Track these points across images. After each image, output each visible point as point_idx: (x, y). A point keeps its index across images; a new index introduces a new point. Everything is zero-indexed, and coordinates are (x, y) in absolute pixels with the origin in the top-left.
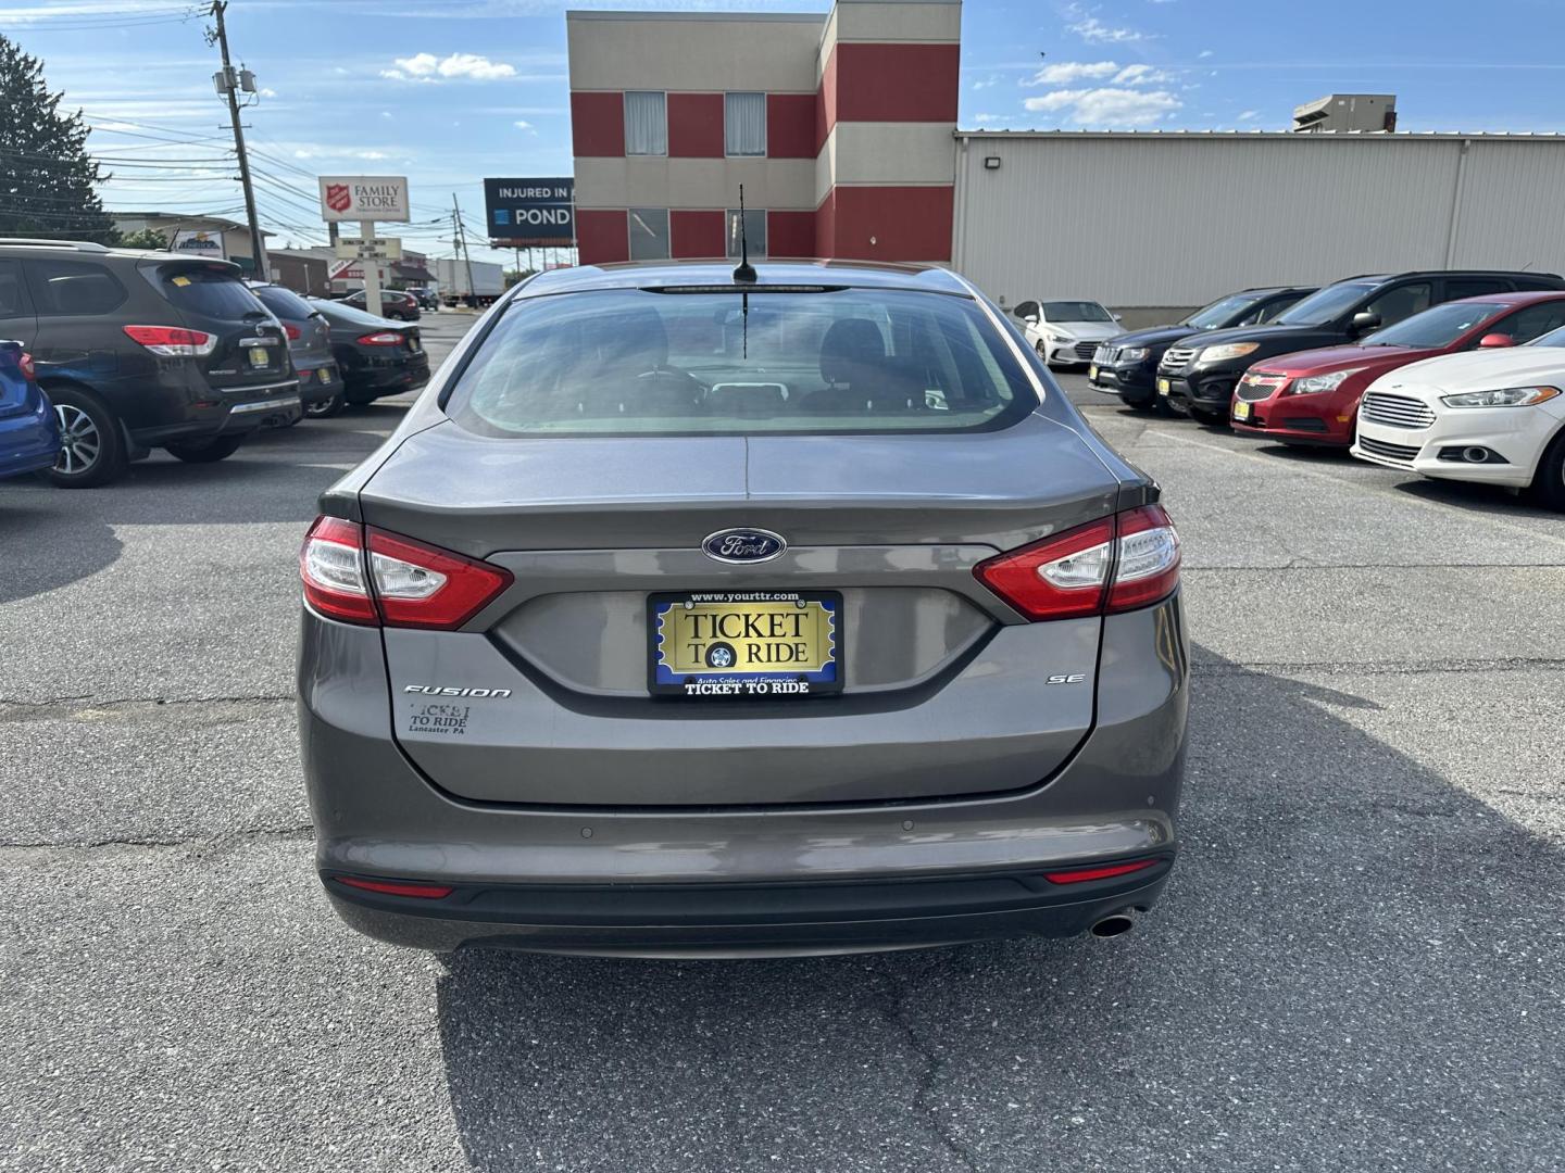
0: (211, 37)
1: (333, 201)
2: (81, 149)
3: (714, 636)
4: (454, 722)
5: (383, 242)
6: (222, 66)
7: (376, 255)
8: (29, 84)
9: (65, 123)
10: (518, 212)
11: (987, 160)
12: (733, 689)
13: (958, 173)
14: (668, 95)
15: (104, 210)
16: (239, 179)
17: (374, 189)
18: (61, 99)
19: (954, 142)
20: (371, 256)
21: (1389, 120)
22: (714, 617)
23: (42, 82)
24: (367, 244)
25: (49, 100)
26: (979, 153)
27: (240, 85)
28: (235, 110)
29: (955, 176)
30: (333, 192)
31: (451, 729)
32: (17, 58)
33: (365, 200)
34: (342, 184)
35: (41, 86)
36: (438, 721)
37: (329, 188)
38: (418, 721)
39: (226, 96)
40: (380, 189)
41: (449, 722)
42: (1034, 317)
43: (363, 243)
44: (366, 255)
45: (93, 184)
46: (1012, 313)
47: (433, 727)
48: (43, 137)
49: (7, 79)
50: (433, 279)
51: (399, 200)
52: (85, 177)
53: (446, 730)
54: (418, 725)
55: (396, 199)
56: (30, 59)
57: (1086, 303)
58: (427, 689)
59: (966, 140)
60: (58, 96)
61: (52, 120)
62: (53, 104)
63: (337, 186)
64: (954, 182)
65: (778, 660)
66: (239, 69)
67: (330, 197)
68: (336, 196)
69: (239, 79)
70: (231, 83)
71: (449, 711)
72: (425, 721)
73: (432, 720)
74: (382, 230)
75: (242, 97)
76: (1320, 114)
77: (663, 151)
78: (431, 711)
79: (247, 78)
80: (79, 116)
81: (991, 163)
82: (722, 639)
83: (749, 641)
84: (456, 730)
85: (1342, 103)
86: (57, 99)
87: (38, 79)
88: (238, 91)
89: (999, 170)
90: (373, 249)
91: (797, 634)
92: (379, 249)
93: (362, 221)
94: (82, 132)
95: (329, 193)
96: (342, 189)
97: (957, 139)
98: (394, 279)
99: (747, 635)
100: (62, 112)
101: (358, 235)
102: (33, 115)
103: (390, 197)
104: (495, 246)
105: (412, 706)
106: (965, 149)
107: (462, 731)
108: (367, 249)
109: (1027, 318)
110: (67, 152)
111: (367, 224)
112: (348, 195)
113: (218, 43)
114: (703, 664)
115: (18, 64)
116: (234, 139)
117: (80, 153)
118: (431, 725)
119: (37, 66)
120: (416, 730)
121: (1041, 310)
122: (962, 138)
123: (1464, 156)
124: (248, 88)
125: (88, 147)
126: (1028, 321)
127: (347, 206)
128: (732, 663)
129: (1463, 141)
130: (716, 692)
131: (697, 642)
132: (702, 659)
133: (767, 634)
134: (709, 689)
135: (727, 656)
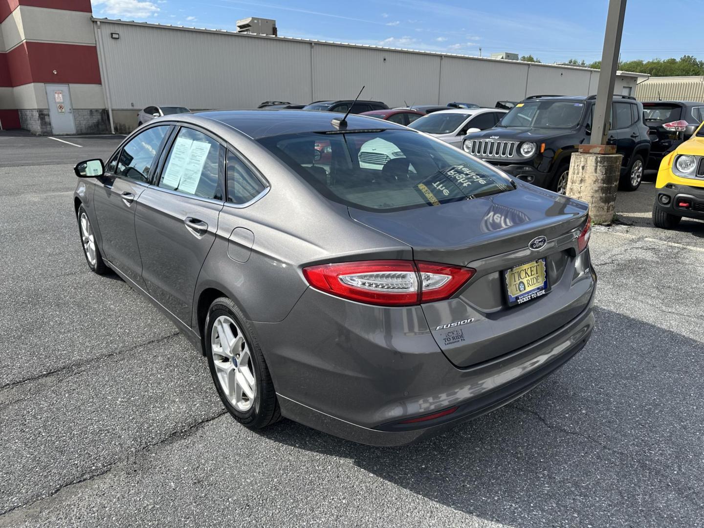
3: (519, 280)
4: (459, 337)
11: (112, 34)
12: (529, 298)
13: (97, 40)
19: (92, 23)
21: (275, 31)
22: (518, 272)
26: (107, 30)
29: (96, 41)
31: (460, 340)
36: (453, 338)
38: (446, 340)
41: (458, 337)
42: (158, 114)
46: (143, 111)
47: (453, 341)
53: (459, 341)
54: (447, 342)
57: (179, 108)
58: (445, 326)
59: (99, 23)
64: (96, 44)
65: (534, 284)
71: (455, 333)
72: (449, 339)
73: (452, 339)
76: (247, 25)
78: (449, 334)
81: (114, 36)
82: (521, 280)
83: (527, 279)
84: (462, 340)
85: (256, 21)
89: (119, 40)
91: (537, 273)
97: (93, 22)
99: (526, 277)
105: (441, 335)
106: (99, 28)
107: (464, 340)
109: (154, 114)
114: (519, 291)
118: (452, 341)
120: (448, 344)
121: (160, 111)
122: (96, 22)
123: (312, 49)
126: (155, 116)
128: (525, 289)
129: (311, 43)
130: (525, 300)
131: (515, 283)
132: (518, 289)
133: (530, 275)
134: (523, 300)
135: (523, 286)
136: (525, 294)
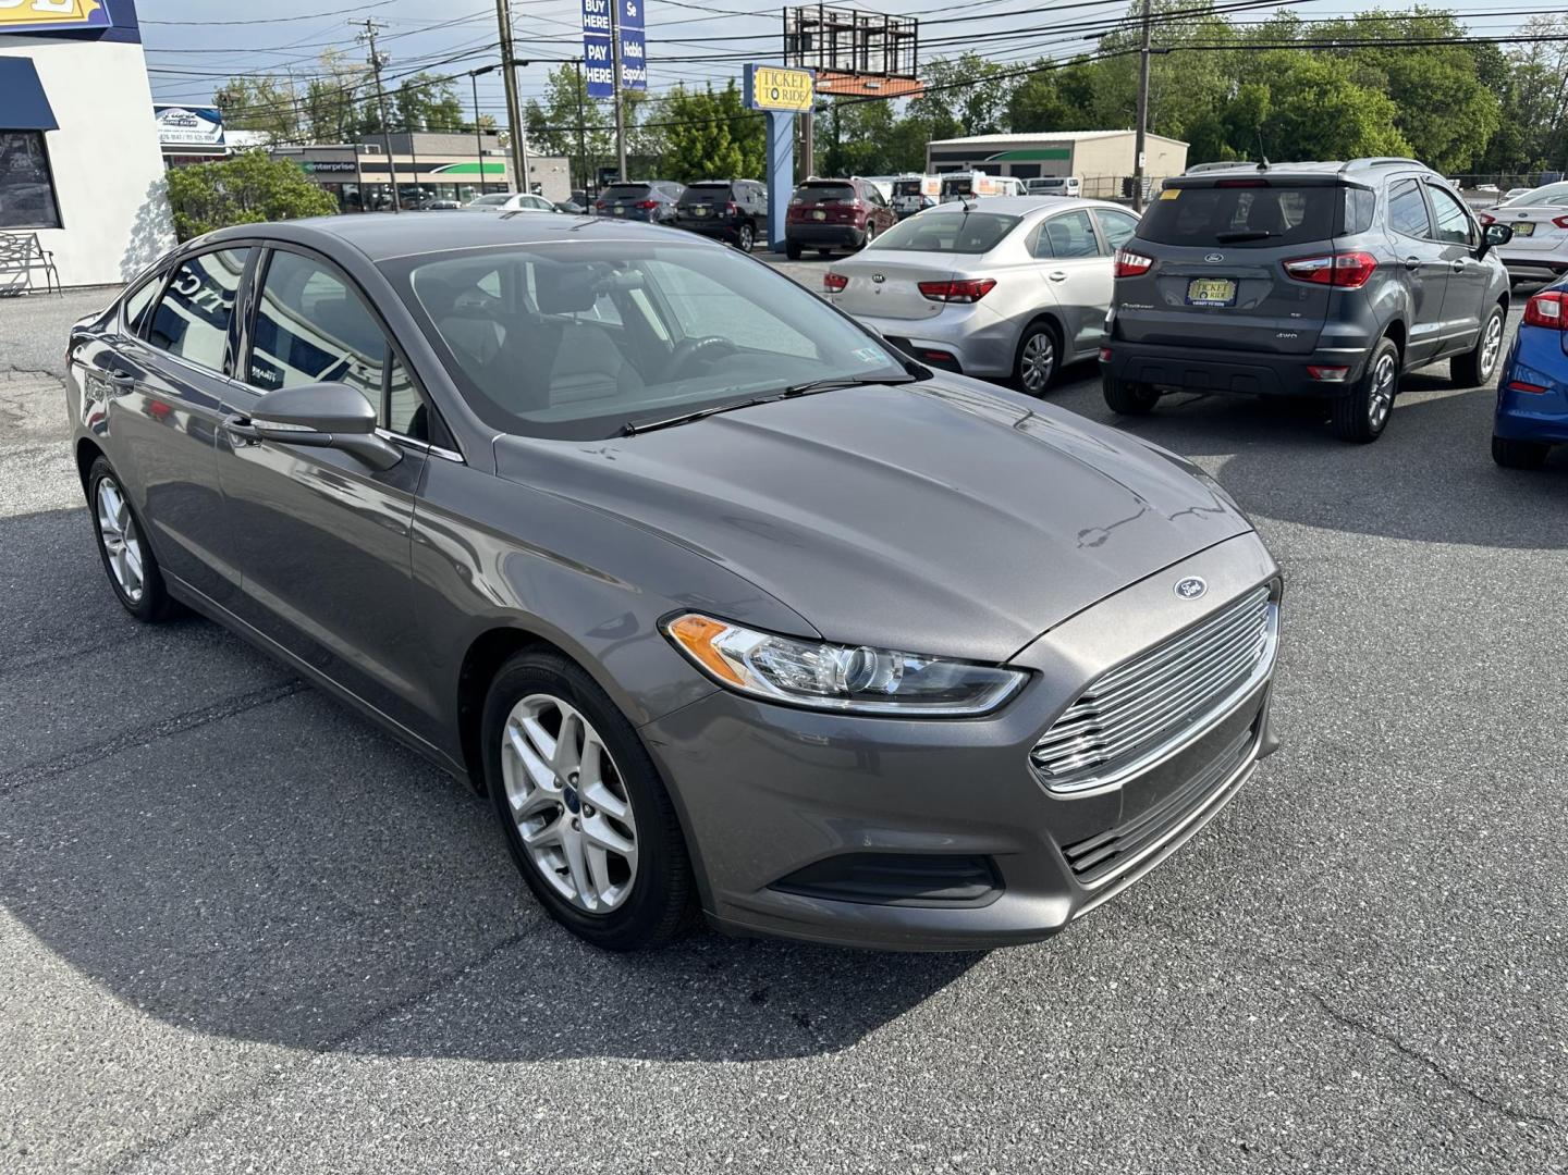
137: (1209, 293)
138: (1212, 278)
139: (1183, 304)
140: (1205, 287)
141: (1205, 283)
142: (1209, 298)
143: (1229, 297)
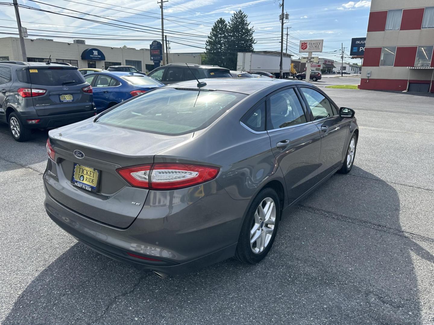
0: (280, 6)
1: (303, 47)
2: (252, 36)
5: (313, 58)
6: (282, 13)
7: (311, 61)
8: (244, 21)
9: (249, 30)
10: (361, 48)
12: (81, 186)
14: (403, 10)
15: (254, 50)
16: (280, 42)
17: (314, 43)
18: (250, 24)
20: (310, 62)
22: (83, 169)
23: (246, 20)
24: (309, 58)
25: (247, 24)
27: (285, 18)
28: (283, 24)
30: (303, 44)
32: (243, 15)
33: (311, 47)
34: (306, 42)
35: (246, 21)
37: (302, 44)
39: (281, 21)
40: (315, 43)
43: (308, 58)
44: (308, 61)
45: (253, 44)
48: (244, 33)
49: (240, 20)
50: (335, 67)
51: (320, 47)
52: (251, 42)
55: (319, 46)
56: (245, 15)
60: (249, 23)
61: (247, 29)
62: (248, 25)
63: (304, 43)
65: (90, 182)
66: (285, 13)
67: (302, 46)
68: (304, 46)
69: (285, 16)
70: (283, 17)
74: (314, 55)
75: (285, 21)
77: (398, 28)
79: (287, 15)
80: (253, 28)
82: (83, 174)
86: (249, 24)
87: (246, 19)
88: (284, 19)
90: (310, 60)
91: (93, 177)
92: (312, 60)
93: (309, 52)
94: (253, 32)
95: (302, 45)
96: (305, 44)
98: (323, 67)
99: (86, 175)
100: (249, 28)
101: (307, 56)
102: (243, 28)
103: (318, 45)
104: (353, 58)
108: (309, 60)
110: (249, 37)
111: (310, 53)
112: (307, 45)
113: (282, 7)
114: (79, 179)
115: (242, 16)
116: (281, 32)
117: (251, 37)
119: (246, 17)
124: (287, 18)
125: (253, 35)
127: (306, 48)
128: (83, 181)
130: (78, 186)
131: (79, 174)
132: (79, 178)
133: (89, 175)
134: (78, 185)
135: (83, 179)
136: (82, 183)
137: (66, 98)
138: (66, 94)
139: (59, 102)
140: (64, 97)
141: (64, 96)
142: (67, 100)
143: (72, 99)
